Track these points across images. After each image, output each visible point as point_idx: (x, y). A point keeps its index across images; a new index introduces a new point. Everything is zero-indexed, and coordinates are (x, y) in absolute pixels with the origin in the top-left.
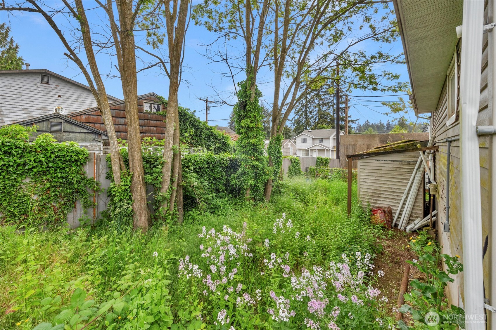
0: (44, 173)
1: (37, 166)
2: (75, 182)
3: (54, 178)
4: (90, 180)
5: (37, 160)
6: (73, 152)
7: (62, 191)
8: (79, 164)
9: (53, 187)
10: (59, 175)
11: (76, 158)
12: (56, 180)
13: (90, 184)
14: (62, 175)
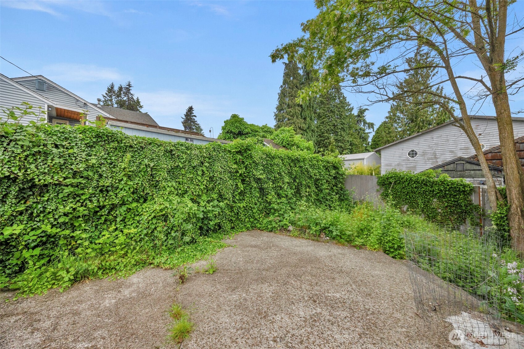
0: (444, 197)
1: (440, 193)
2: (463, 206)
3: (450, 201)
4: (476, 206)
5: (440, 189)
6: (461, 185)
7: (455, 210)
8: (466, 193)
9: (449, 206)
10: (452, 199)
11: (463, 189)
12: (451, 202)
13: (475, 209)
14: (455, 200)
